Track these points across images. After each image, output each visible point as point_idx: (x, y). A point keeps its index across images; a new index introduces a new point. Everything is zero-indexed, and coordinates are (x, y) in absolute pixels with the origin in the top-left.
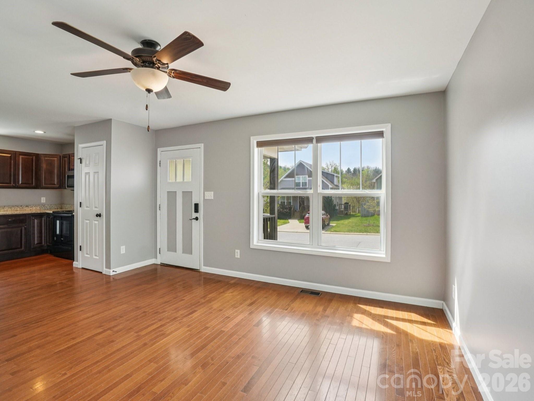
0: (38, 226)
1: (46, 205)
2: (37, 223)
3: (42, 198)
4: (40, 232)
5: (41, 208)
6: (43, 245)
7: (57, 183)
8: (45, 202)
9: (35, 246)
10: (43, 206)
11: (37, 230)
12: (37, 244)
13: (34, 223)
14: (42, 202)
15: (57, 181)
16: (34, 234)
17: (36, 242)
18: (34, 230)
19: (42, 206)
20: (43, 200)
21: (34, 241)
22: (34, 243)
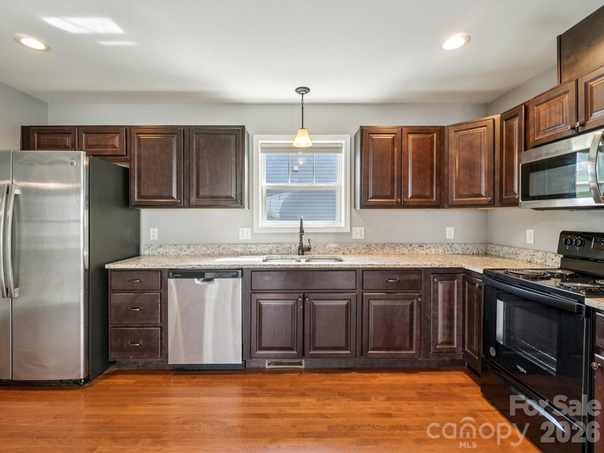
0: (444, 300)
1: (456, 246)
2: (444, 292)
3: (447, 228)
4: (449, 316)
5: (446, 250)
6: (455, 348)
7: (486, 193)
8: (452, 237)
9: (438, 347)
10: (450, 245)
11: (443, 308)
12: (442, 343)
13: (436, 291)
14: (448, 237)
15: (485, 186)
16: (436, 318)
17: (440, 339)
18: (437, 310)
19: (448, 246)
20: (450, 233)
21: (436, 335)
22: (437, 341)
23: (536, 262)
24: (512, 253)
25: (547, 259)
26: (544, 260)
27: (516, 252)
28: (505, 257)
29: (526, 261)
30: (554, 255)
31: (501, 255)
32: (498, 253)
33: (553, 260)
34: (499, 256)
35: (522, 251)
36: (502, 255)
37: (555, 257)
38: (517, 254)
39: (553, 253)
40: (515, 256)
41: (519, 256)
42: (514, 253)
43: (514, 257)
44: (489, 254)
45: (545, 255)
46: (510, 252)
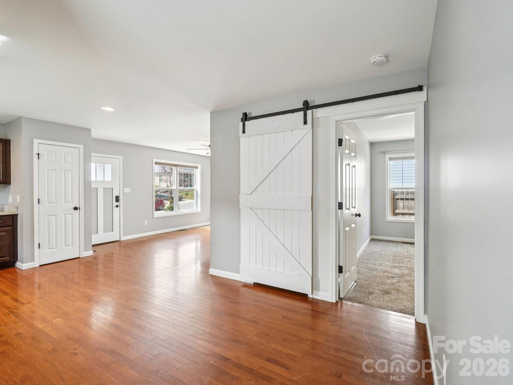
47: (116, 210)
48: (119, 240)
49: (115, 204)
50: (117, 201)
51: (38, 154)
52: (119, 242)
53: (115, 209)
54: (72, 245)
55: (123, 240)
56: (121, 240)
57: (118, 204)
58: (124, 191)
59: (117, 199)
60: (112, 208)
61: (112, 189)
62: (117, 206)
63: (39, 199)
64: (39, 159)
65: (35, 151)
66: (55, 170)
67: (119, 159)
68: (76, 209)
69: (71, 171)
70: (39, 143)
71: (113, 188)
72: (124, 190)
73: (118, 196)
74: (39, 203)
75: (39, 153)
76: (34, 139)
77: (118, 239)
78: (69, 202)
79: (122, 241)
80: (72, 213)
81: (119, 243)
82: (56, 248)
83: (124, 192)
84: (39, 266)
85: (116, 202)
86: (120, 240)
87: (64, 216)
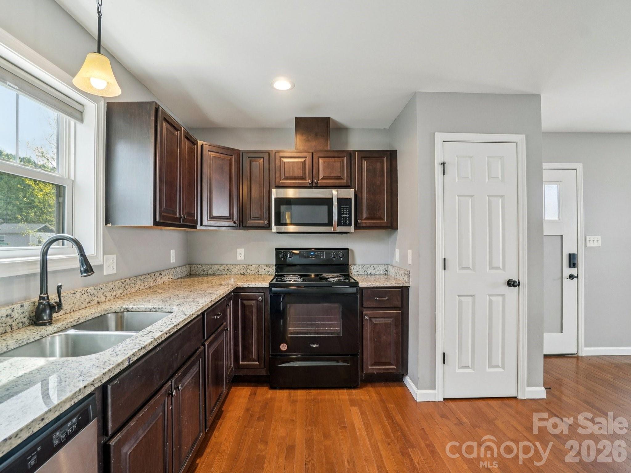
23: (250, 274)
24: (223, 270)
25: (259, 270)
26: (256, 271)
27: (228, 268)
28: (215, 274)
29: (240, 274)
30: (265, 266)
31: (210, 272)
32: (206, 272)
33: (264, 270)
34: (207, 274)
35: (235, 267)
36: (212, 273)
37: (266, 268)
38: (229, 270)
39: (265, 265)
40: (228, 271)
41: (232, 271)
42: (226, 270)
43: (226, 272)
44: (193, 275)
45: (257, 267)
46: (221, 269)
47: (570, 285)
48: (575, 354)
49: (568, 271)
50: (572, 265)
51: (443, 164)
52: (574, 357)
53: (567, 283)
54: (503, 367)
55: (584, 354)
56: (580, 354)
57: (573, 271)
58: (588, 242)
59: (573, 261)
60: (560, 280)
61: (560, 238)
62: (571, 277)
63: (445, 259)
64: (444, 174)
65: (438, 159)
66: (472, 196)
67: (576, 169)
68: (511, 284)
69: (502, 196)
70: (443, 142)
71: (562, 236)
72: (588, 239)
73: (574, 254)
74: (445, 269)
75: (444, 162)
76: (436, 134)
77: (572, 350)
78: (498, 268)
79: (582, 357)
80: (503, 294)
81: (574, 360)
82: (473, 368)
83: (588, 245)
84: (442, 400)
85: (570, 266)
86: (577, 354)
87: (488, 299)
